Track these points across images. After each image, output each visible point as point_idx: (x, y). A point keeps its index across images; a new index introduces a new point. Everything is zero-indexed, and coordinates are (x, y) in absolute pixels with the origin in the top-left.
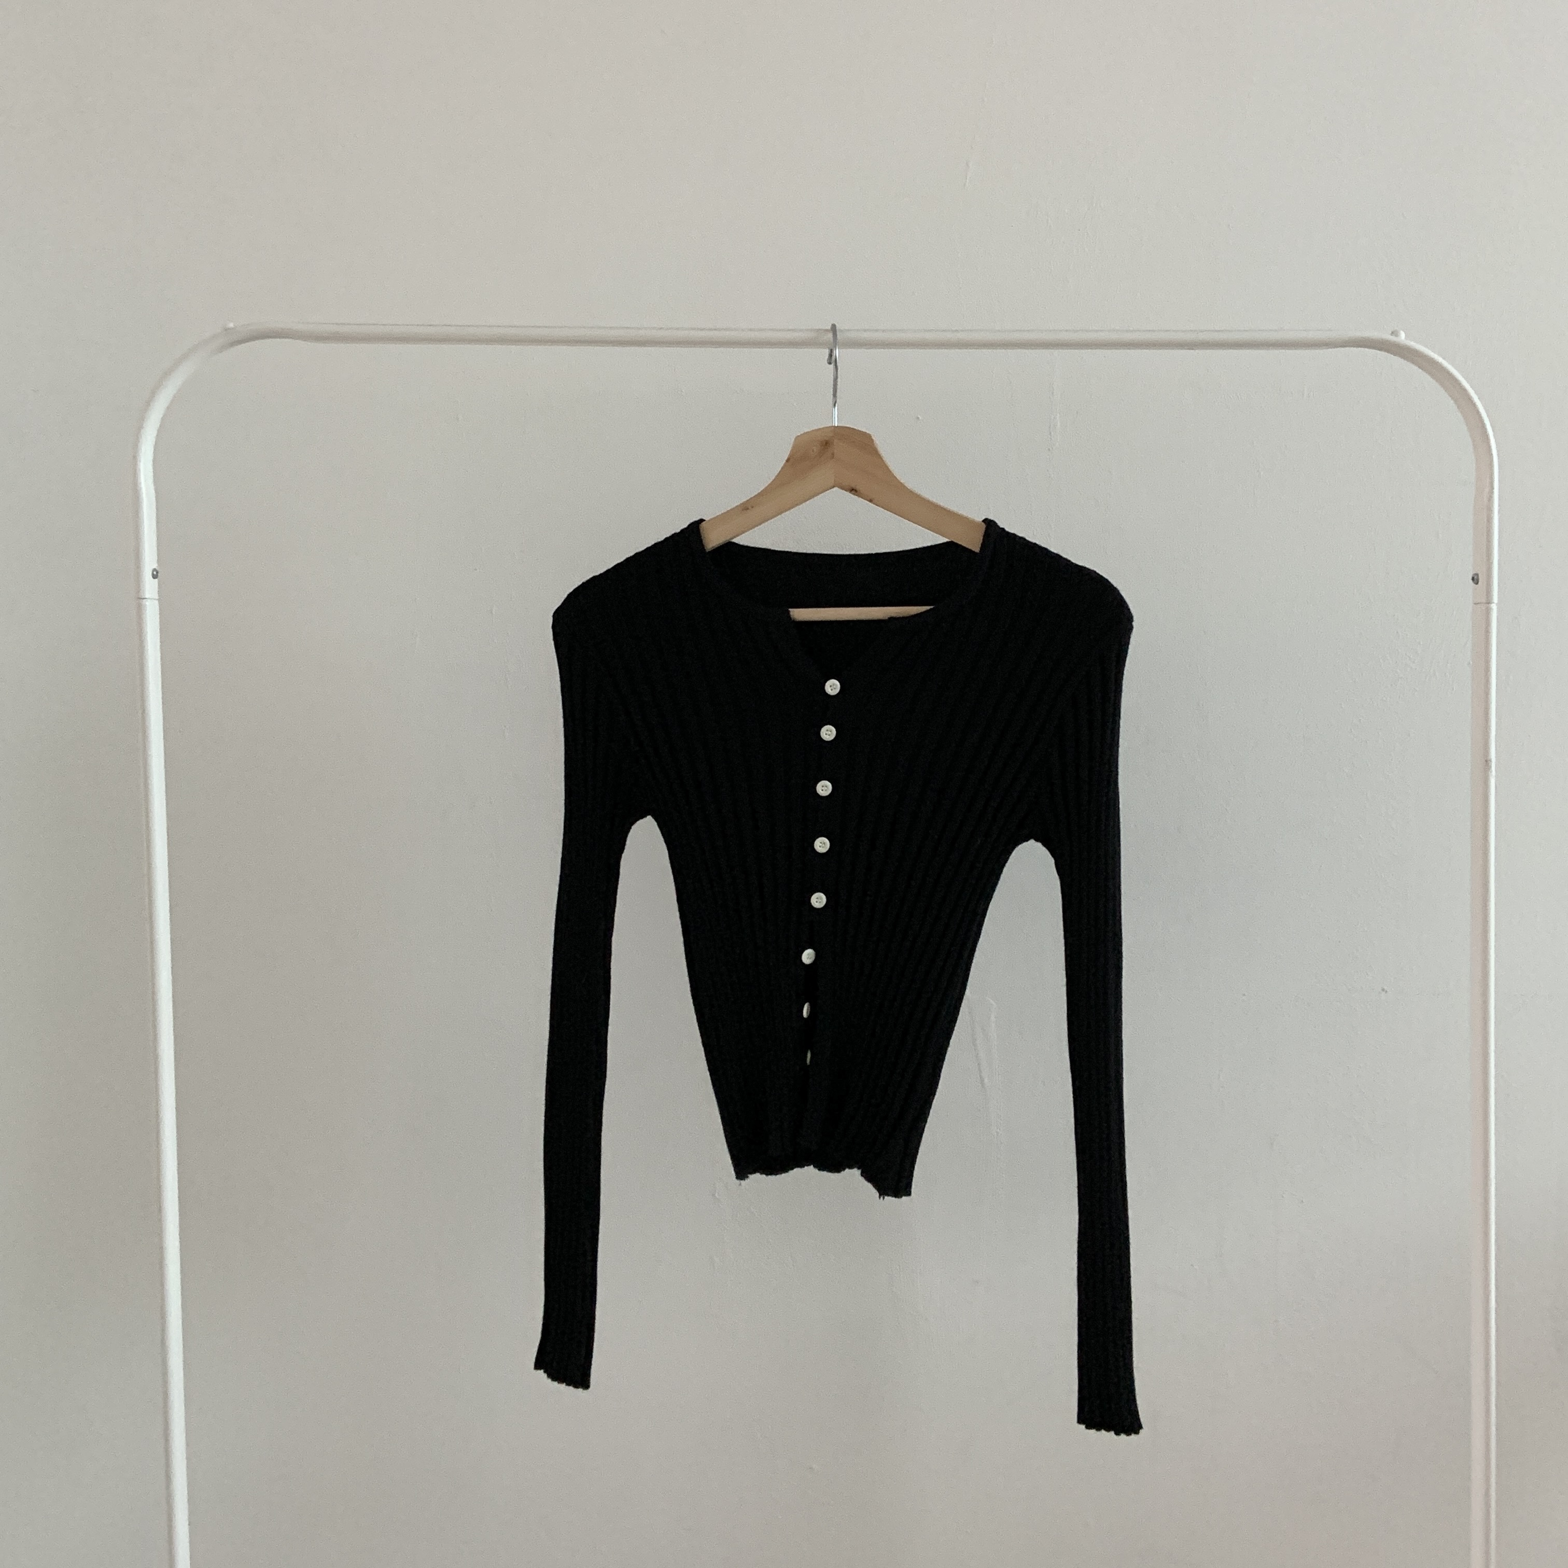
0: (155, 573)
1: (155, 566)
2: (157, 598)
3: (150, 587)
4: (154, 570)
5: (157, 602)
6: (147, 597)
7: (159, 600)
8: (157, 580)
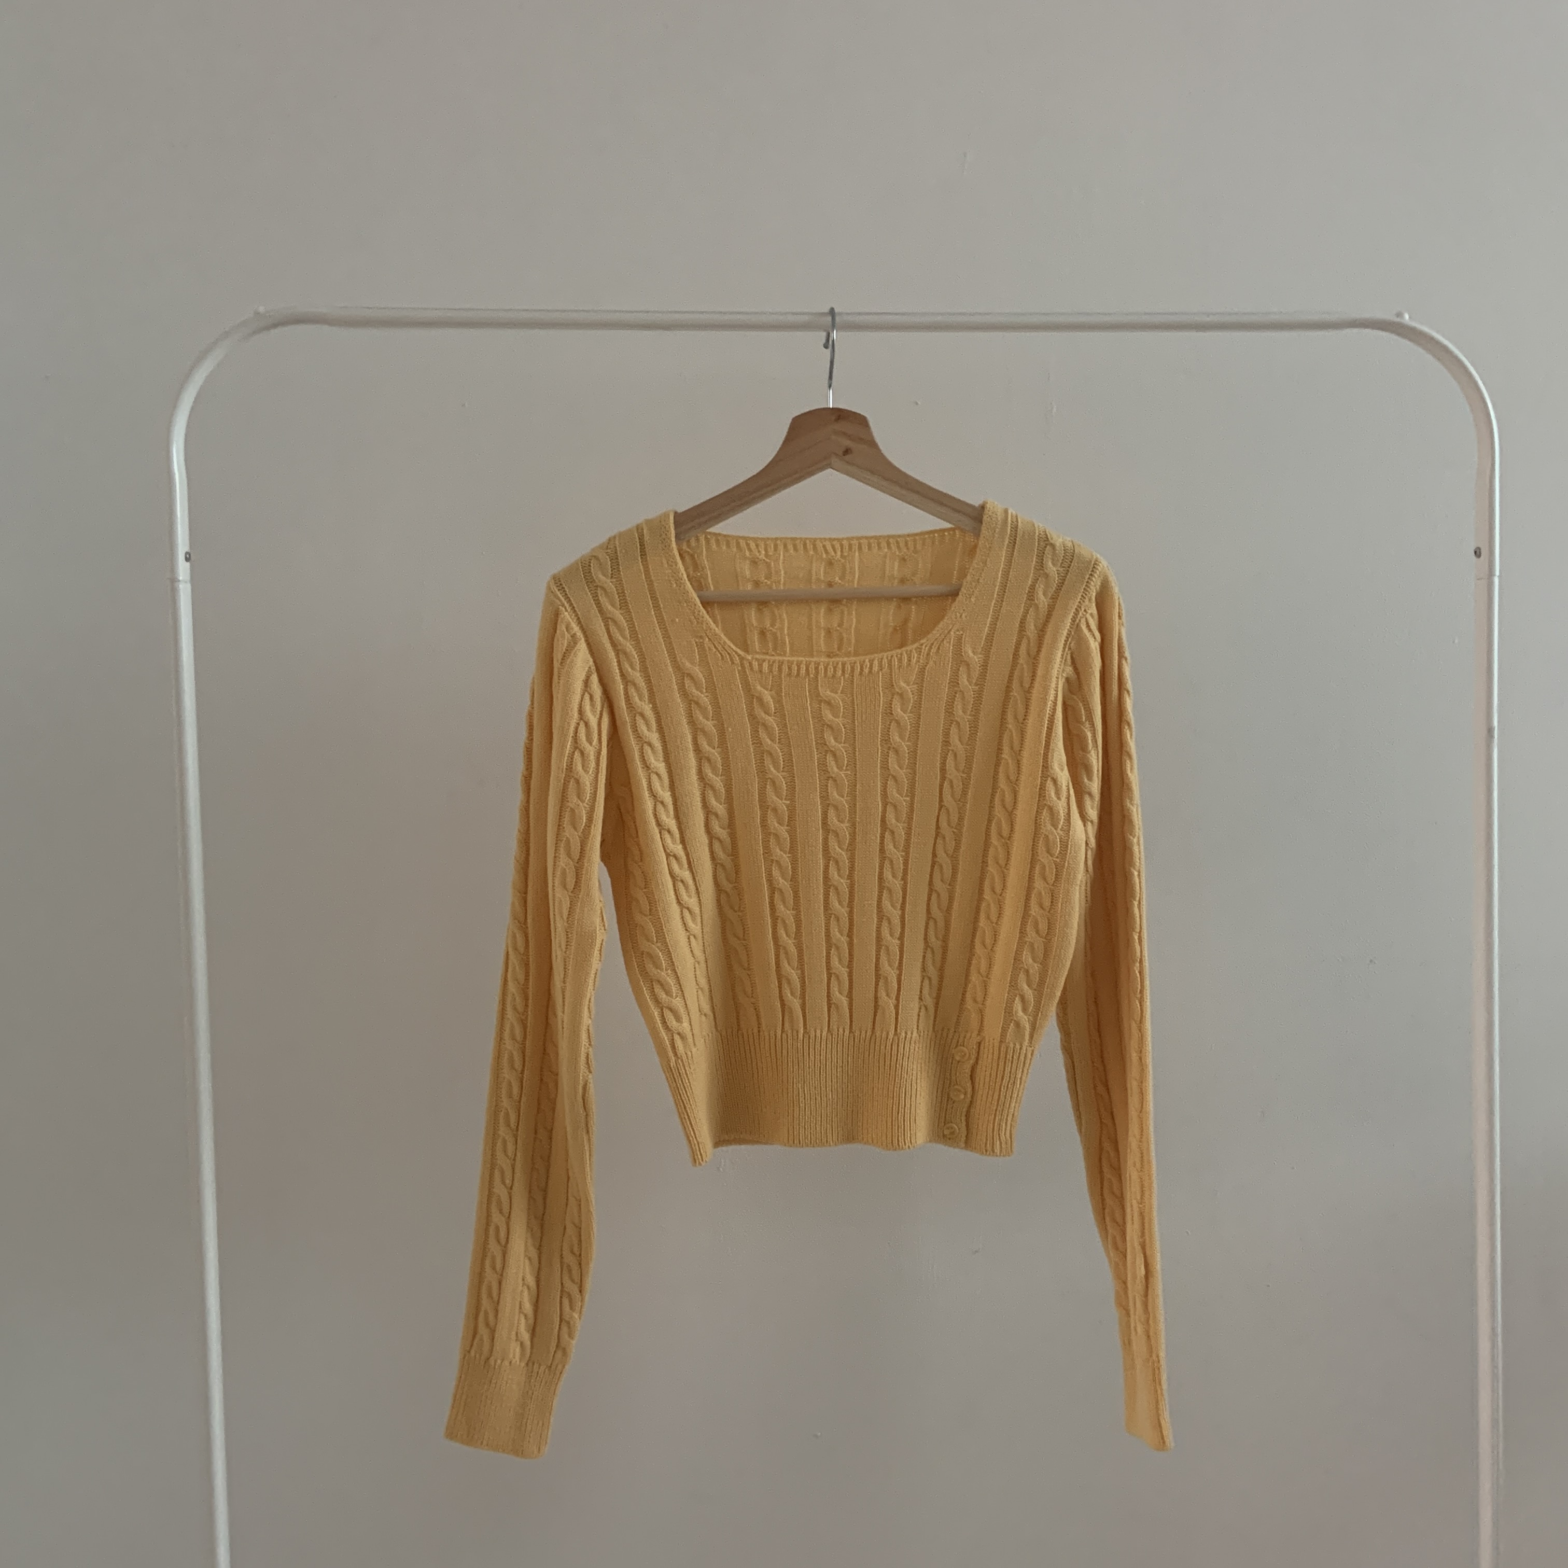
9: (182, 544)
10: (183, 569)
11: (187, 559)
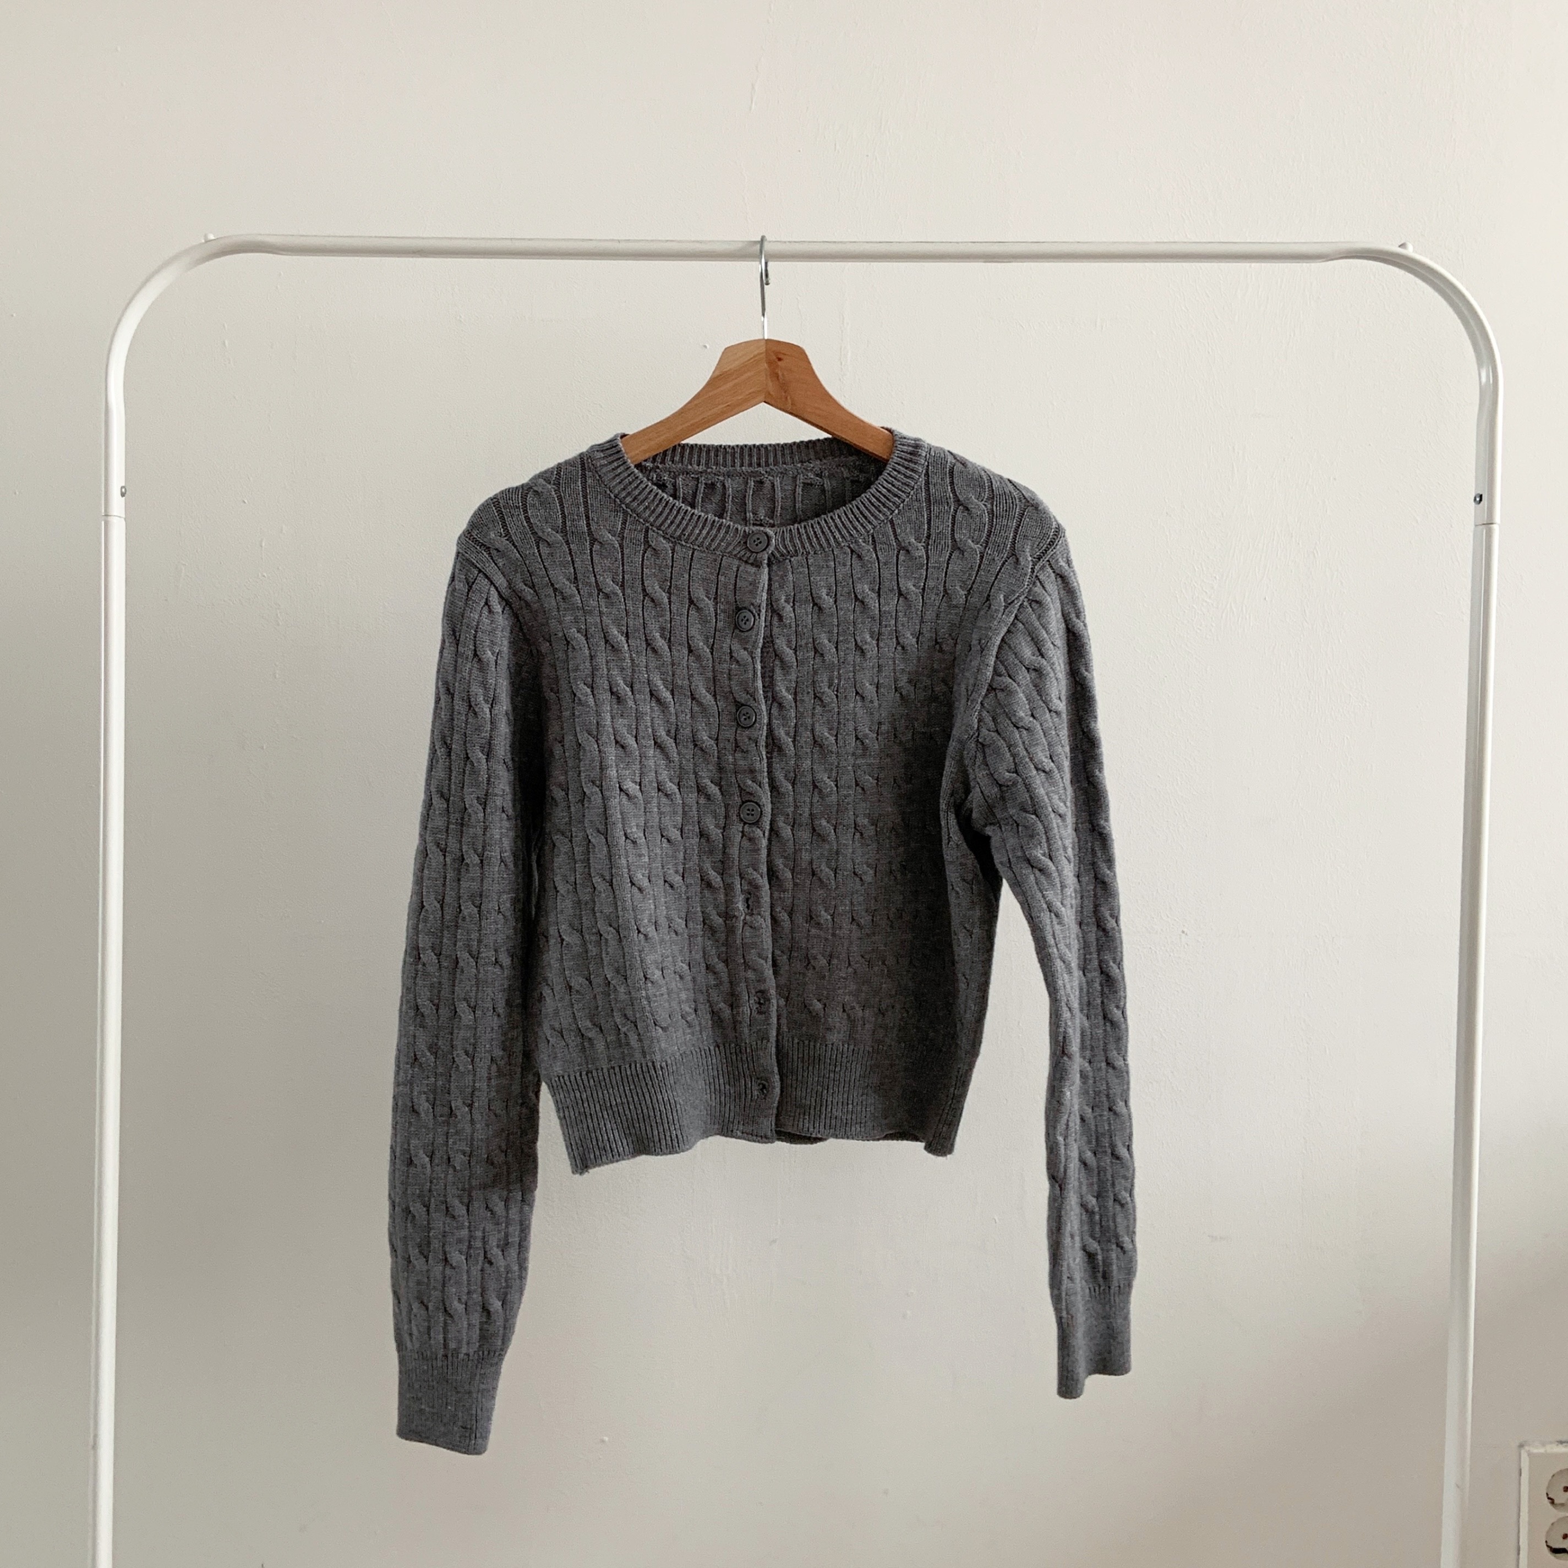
9: (118, 479)
10: (118, 505)
11: (123, 495)
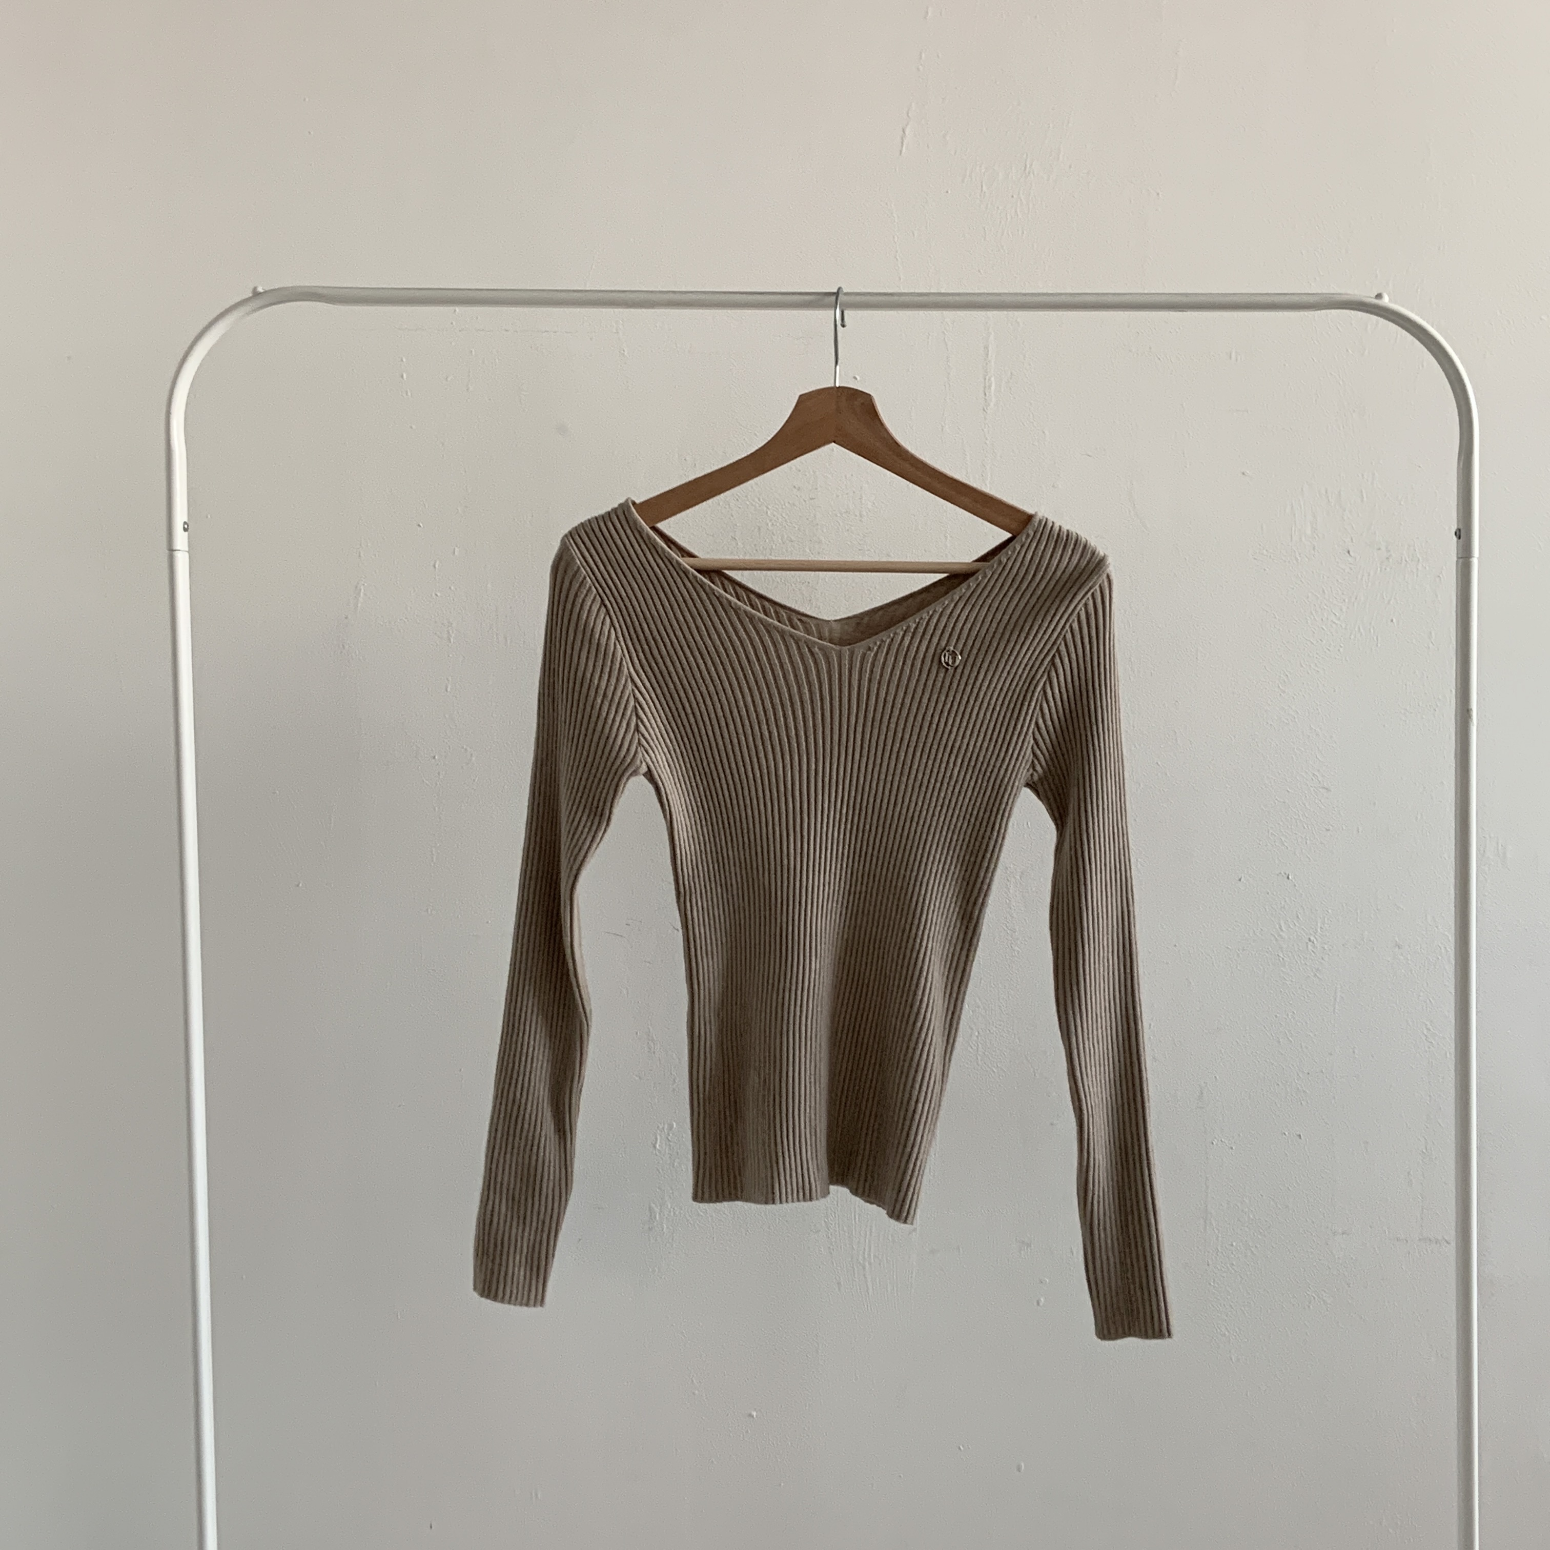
0: (186, 526)
1: (186, 520)
2: (187, 549)
3: (181, 540)
4: (185, 523)
5: (187, 555)
6: (178, 548)
7: (188, 552)
8: (187, 533)
